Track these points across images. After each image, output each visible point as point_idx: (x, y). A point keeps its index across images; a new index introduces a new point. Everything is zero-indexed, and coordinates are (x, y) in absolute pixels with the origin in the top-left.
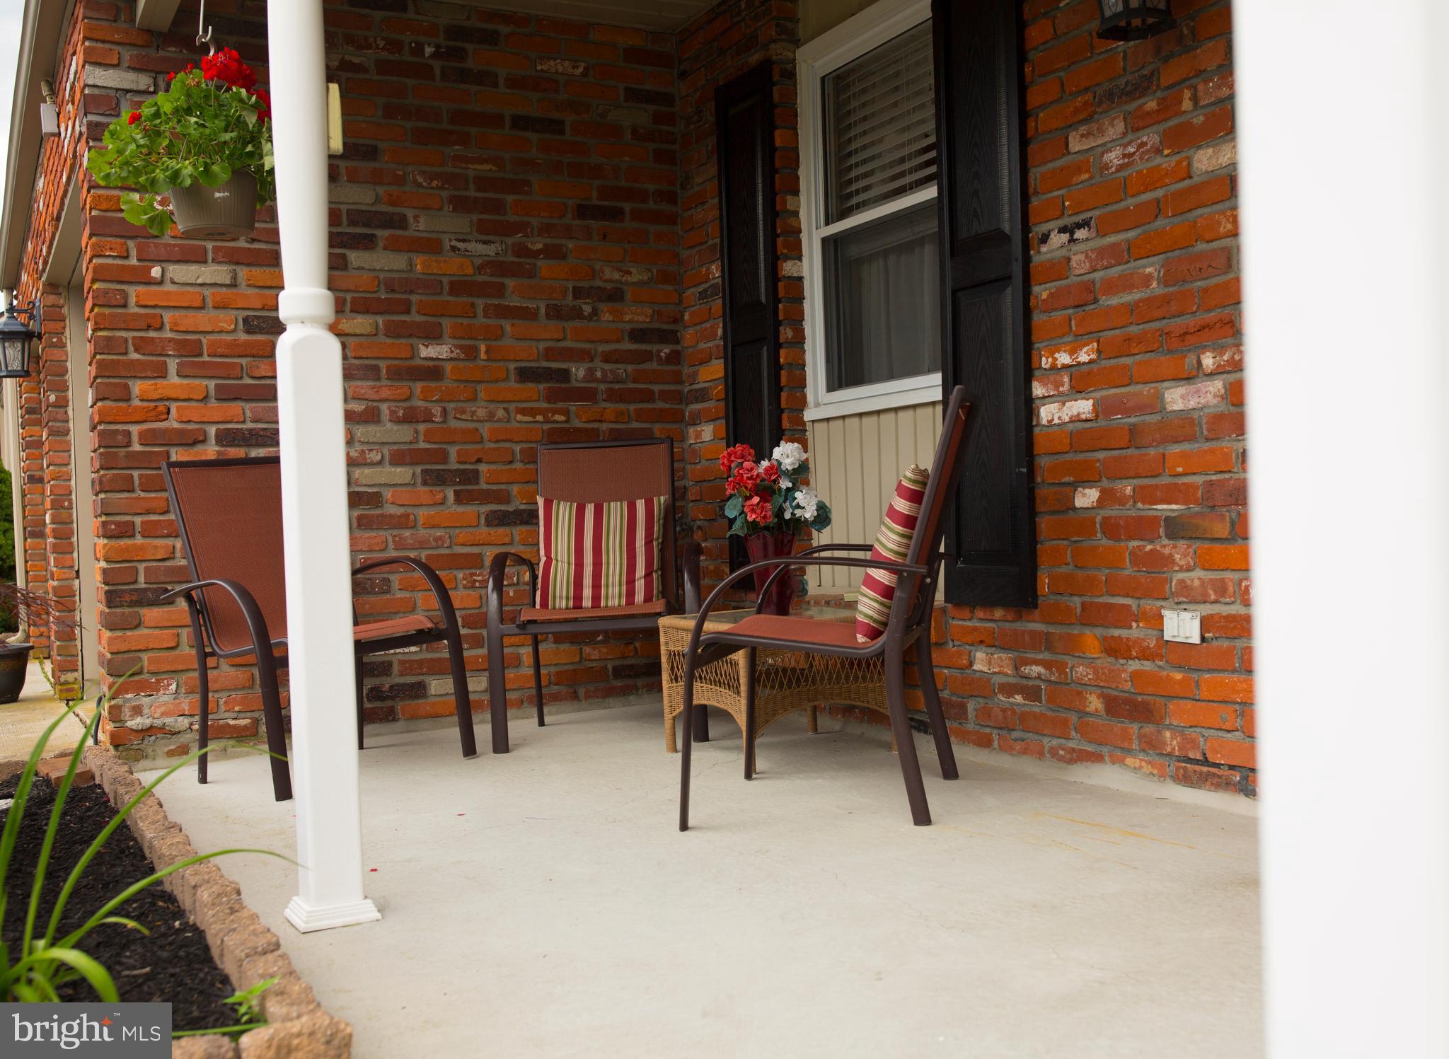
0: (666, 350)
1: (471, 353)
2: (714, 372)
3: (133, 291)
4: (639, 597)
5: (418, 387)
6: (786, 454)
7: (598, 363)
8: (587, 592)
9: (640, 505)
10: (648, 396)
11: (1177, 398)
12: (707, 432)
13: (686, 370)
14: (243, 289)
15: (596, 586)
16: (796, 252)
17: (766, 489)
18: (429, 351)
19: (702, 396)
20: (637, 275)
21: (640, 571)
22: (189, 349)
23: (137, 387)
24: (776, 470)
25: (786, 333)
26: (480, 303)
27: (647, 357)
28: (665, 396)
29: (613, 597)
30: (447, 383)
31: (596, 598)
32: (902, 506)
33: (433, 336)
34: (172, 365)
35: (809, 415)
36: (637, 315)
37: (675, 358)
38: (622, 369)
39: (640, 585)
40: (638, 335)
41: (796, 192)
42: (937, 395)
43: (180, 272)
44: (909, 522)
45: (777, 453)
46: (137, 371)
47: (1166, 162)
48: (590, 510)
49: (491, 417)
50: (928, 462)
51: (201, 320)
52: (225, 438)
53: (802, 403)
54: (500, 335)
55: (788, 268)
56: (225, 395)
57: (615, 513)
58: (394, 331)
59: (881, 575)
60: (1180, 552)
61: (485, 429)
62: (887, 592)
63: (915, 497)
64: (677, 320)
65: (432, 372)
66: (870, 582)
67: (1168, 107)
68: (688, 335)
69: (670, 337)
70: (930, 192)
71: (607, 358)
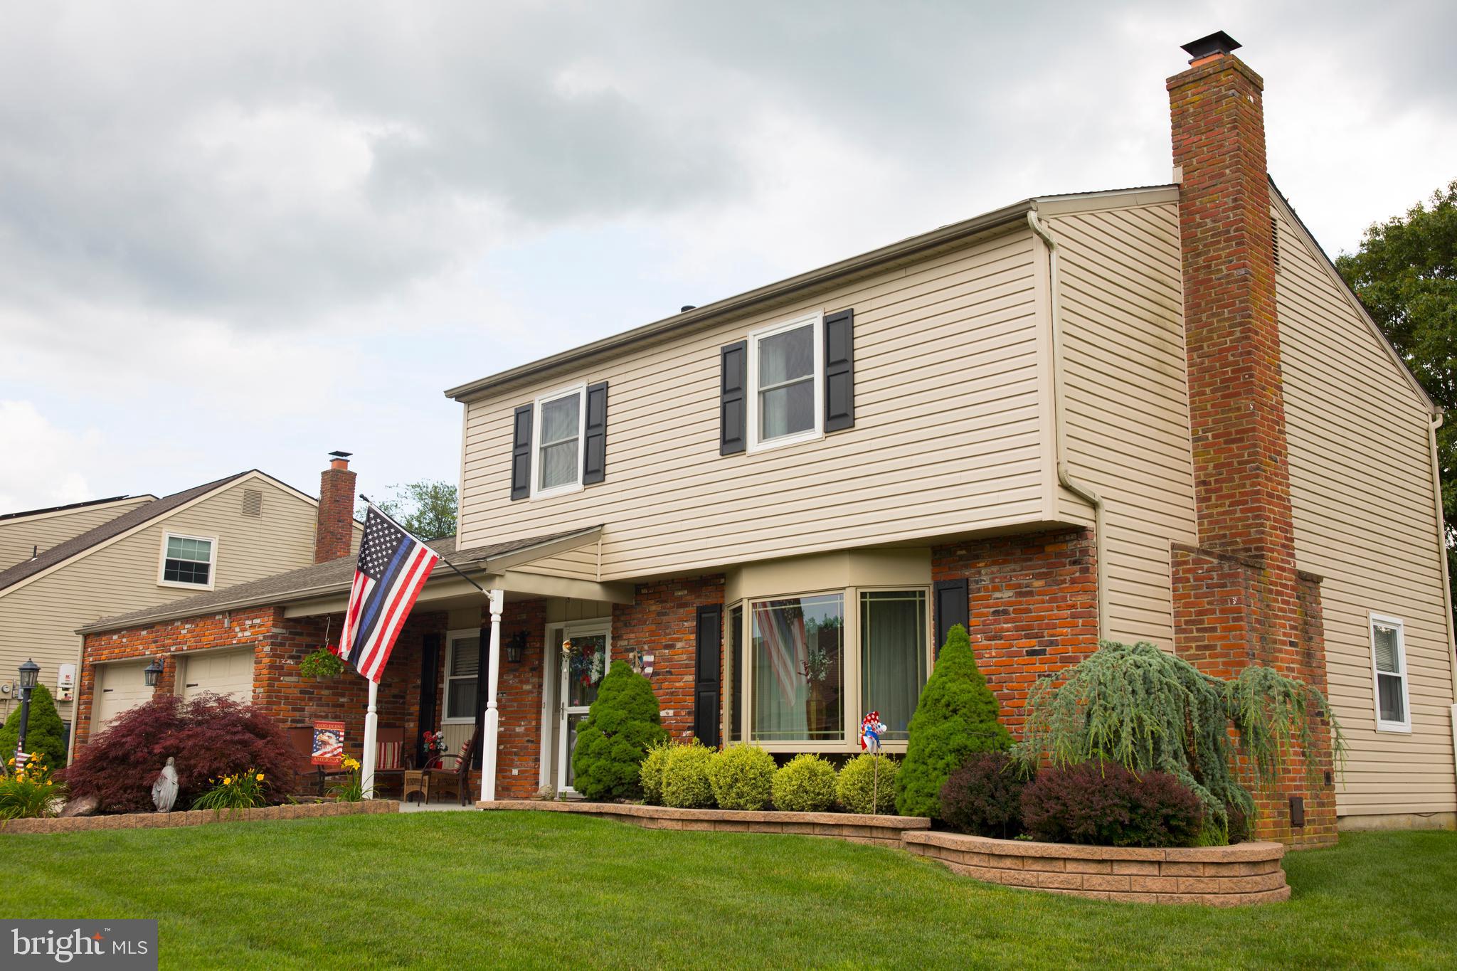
0: (401, 701)
1: (352, 700)
2: (415, 709)
3: (276, 683)
4: (395, 767)
5: (338, 709)
6: (439, 734)
7: (383, 704)
8: (382, 765)
9: (396, 744)
10: (395, 713)
11: (518, 729)
12: (412, 725)
13: (407, 707)
14: (300, 683)
15: (384, 764)
16: (442, 682)
17: (434, 742)
18: (342, 700)
19: (411, 714)
20: (396, 680)
21: (396, 761)
22: (287, 698)
23: (274, 707)
24: (437, 737)
25: (438, 702)
26: (355, 687)
27: (397, 702)
28: (400, 713)
29: (388, 766)
30: (346, 708)
31: (384, 767)
32: (465, 747)
33: (343, 695)
34: (283, 702)
35: (442, 723)
36: (395, 691)
37: (404, 703)
38: (390, 706)
39: (395, 764)
40: (395, 696)
41: (444, 666)
42: (474, 722)
43: (288, 679)
44: (466, 750)
45: (437, 734)
46: (274, 703)
47: (519, 685)
48: (383, 744)
49: (355, 717)
50: (471, 738)
51: (290, 691)
52: (293, 721)
53: (440, 720)
54: (360, 696)
55: (440, 686)
56: (294, 710)
57: (390, 745)
58: (334, 694)
59: (459, 759)
60: (516, 758)
61: (353, 721)
62: (461, 763)
63: (467, 745)
64: (406, 693)
65: (342, 705)
66: (457, 761)
67: (519, 676)
68: (408, 697)
69: (403, 697)
70: (476, 676)
71: (386, 702)
